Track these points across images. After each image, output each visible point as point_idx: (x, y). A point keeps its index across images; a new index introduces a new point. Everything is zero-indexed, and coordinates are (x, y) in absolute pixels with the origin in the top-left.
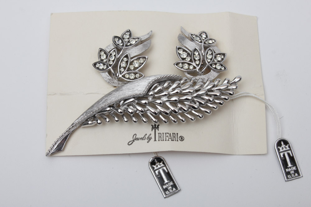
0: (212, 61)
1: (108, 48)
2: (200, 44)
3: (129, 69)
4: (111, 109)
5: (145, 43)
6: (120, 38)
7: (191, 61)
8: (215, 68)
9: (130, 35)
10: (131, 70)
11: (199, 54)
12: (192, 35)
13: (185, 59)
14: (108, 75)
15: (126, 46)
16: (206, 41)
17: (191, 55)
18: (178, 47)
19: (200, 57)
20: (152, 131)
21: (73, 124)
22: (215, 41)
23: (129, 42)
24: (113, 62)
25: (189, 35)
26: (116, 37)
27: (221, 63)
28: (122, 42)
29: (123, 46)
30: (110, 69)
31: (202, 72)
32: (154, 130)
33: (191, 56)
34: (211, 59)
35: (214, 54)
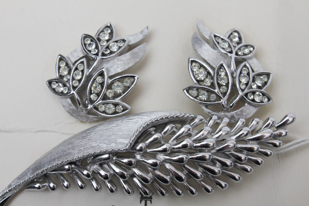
0: (248, 87)
1: (73, 54)
2: (229, 55)
3: (105, 97)
4: (72, 168)
5: (135, 50)
6: (94, 39)
7: (212, 85)
8: (253, 100)
9: (111, 34)
10: (109, 99)
11: (226, 75)
12: (215, 36)
13: (203, 81)
14: (70, 102)
15: (103, 54)
16: (239, 49)
17: (214, 75)
18: (191, 59)
19: (228, 79)
20: (141, 203)
21: (10, 186)
22: (254, 49)
23: (108, 47)
24: (80, 83)
25: (210, 37)
26: (86, 36)
27: (263, 90)
28: (97, 47)
29: (97, 54)
30: (73, 94)
31: (231, 107)
32: (143, 202)
33: (212, 78)
34: (247, 84)
35: (252, 75)
